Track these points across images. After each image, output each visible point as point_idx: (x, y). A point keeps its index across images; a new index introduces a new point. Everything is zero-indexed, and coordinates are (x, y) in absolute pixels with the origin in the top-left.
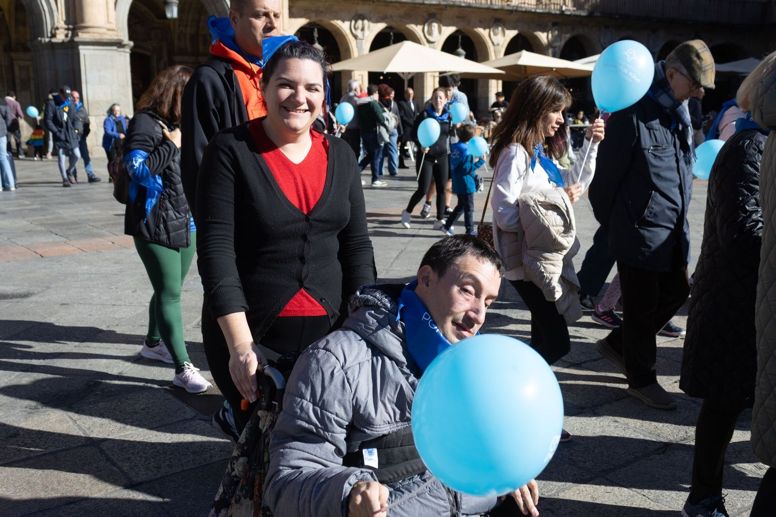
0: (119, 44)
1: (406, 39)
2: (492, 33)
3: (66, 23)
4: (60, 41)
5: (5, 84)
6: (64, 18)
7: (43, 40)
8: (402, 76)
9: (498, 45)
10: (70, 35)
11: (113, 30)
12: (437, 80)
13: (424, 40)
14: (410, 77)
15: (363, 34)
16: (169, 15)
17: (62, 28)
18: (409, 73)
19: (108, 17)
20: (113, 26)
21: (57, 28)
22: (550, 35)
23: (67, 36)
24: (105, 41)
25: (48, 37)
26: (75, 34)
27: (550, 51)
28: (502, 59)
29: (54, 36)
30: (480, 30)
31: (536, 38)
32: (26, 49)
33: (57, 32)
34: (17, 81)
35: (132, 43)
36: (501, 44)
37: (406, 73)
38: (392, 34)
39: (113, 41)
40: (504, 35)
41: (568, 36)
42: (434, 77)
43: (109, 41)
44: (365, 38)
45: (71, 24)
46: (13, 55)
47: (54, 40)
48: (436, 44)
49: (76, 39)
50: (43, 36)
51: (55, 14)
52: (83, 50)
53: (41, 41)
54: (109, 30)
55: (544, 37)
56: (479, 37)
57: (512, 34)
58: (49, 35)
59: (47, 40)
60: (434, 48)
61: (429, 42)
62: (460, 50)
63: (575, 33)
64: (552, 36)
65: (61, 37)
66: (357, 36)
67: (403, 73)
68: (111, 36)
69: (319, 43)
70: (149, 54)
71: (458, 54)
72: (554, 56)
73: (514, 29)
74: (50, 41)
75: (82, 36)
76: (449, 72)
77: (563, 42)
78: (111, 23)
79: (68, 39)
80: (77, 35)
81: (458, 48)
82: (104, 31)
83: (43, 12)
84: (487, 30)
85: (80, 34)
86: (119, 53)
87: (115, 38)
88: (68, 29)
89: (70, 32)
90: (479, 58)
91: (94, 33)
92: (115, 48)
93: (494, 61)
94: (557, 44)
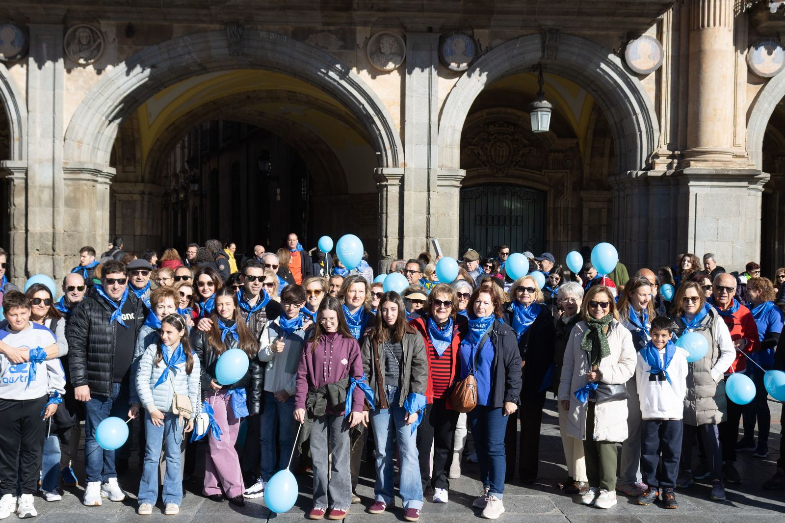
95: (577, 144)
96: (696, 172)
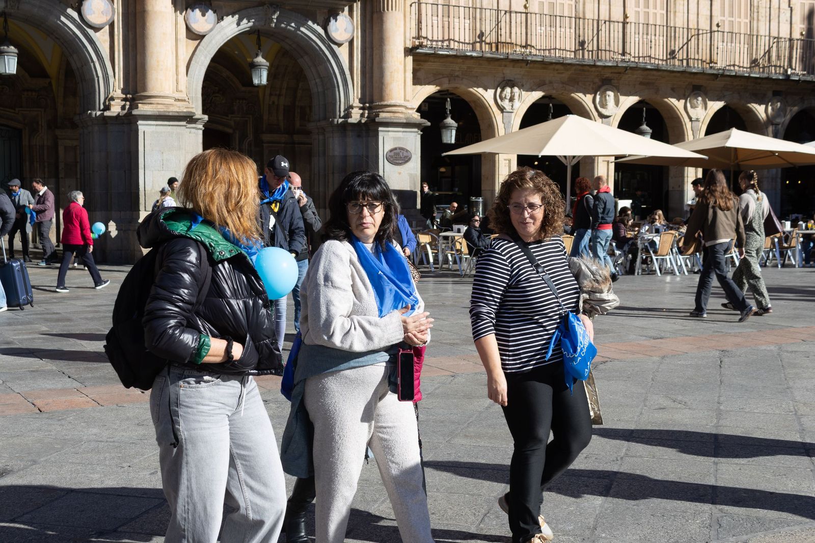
0: (189, 119)
1: (571, 113)
2: (688, 105)
3: (123, 91)
4: (115, 114)
5: (46, 170)
6: (122, 87)
7: (94, 113)
8: (563, 160)
9: (697, 120)
10: (127, 107)
11: (184, 101)
12: (612, 166)
13: (596, 114)
14: (575, 162)
15: (512, 106)
16: (256, 81)
17: (118, 98)
18: (574, 157)
19: (177, 84)
20: (182, 96)
21: (112, 99)
22: (770, 108)
23: (123, 108)
24: (171, 114)
25: (100, 110)
26: (134, 106)
27: (770, 129)
28: (702, 139)
29: (107, 108)
30: (673, 101)
31: (751, 112)
32: (74, 126)
33: (112, 103)
34: (61, 166)
35: (206, 118)
36: (701, 120)
37: (569, 156)
38: (551, 105)
39: (182, 114)
40: (706, 109)
41: (796, 109)
42: (608, 162)
43: (177, 114)
44: (515, 111)
45: (129, 94)
46: (58, 132)
47: (107, 113)
48: (611, 118)
49: (135, 112)
50: (94, 109)
51: (111, 80)
52: (143, 127)
53: (91, 114)
54: (177, 100)
55: (761, 110)
56: (671, 110)
57: (716, 106)
58: (102, 107)
59: (99, 113)
60: (609, 124)
61: (602, 116)
62: (645, 127)
63: (806, 105)
64: (773, 109)
65: (116, 109)
66: (505, 108)
67: (565, 157)
68: (179, 107)
69: (452, 118)
70: (230, 131)
71: (642, 133)
72: (776, 136)
73: (719, 100)
74: (103, 114)
75: (143, 108)
76: (630, 156)
77: (788, 117)
78: (181, 91)
79: (125, 111)
80: (137, 108)
81: (641, 125)
82: (172, 101)
83: (96, 79)
84: (683, 101)
85: (139, 105)
86: (189, 130)
87: (185, 110)
88: (125, 100)
89: (128, 103)
90: (671, 138)
91: (158, 104)
92: (184, 123)
93: (691, 142)
94: (778, 120)
95: (50, 83)
96: (142, 113)
